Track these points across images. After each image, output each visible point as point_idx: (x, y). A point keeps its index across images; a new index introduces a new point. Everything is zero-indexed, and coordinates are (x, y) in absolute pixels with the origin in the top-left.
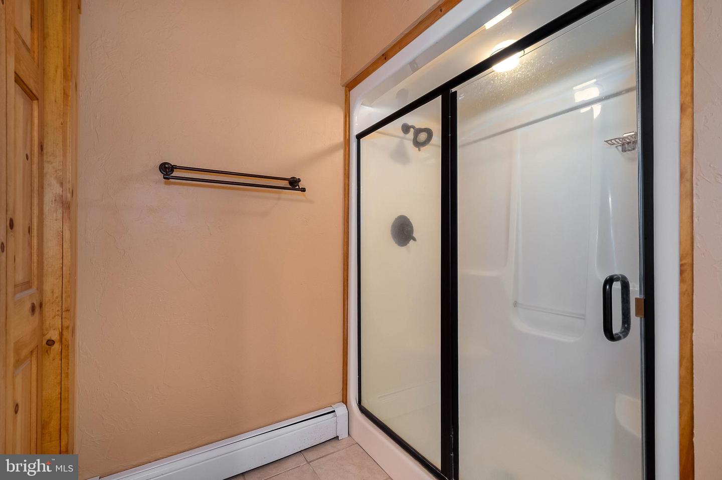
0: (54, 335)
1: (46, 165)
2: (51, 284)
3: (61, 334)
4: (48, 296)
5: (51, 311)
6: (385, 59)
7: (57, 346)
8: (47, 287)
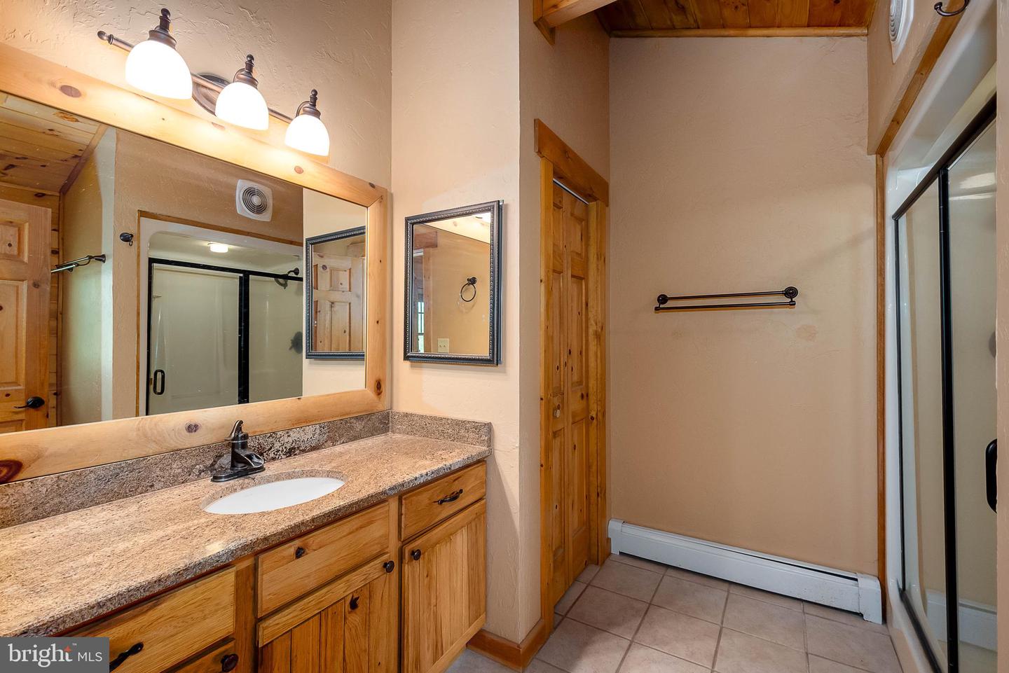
0: (593, 414)
1: (590, 313)
2: (592, 383)
3: (597, 415)
4: (591, 391)
5: (592, 398)
6: (898, 123)
7: (595, 421)
8: (591, 385)
